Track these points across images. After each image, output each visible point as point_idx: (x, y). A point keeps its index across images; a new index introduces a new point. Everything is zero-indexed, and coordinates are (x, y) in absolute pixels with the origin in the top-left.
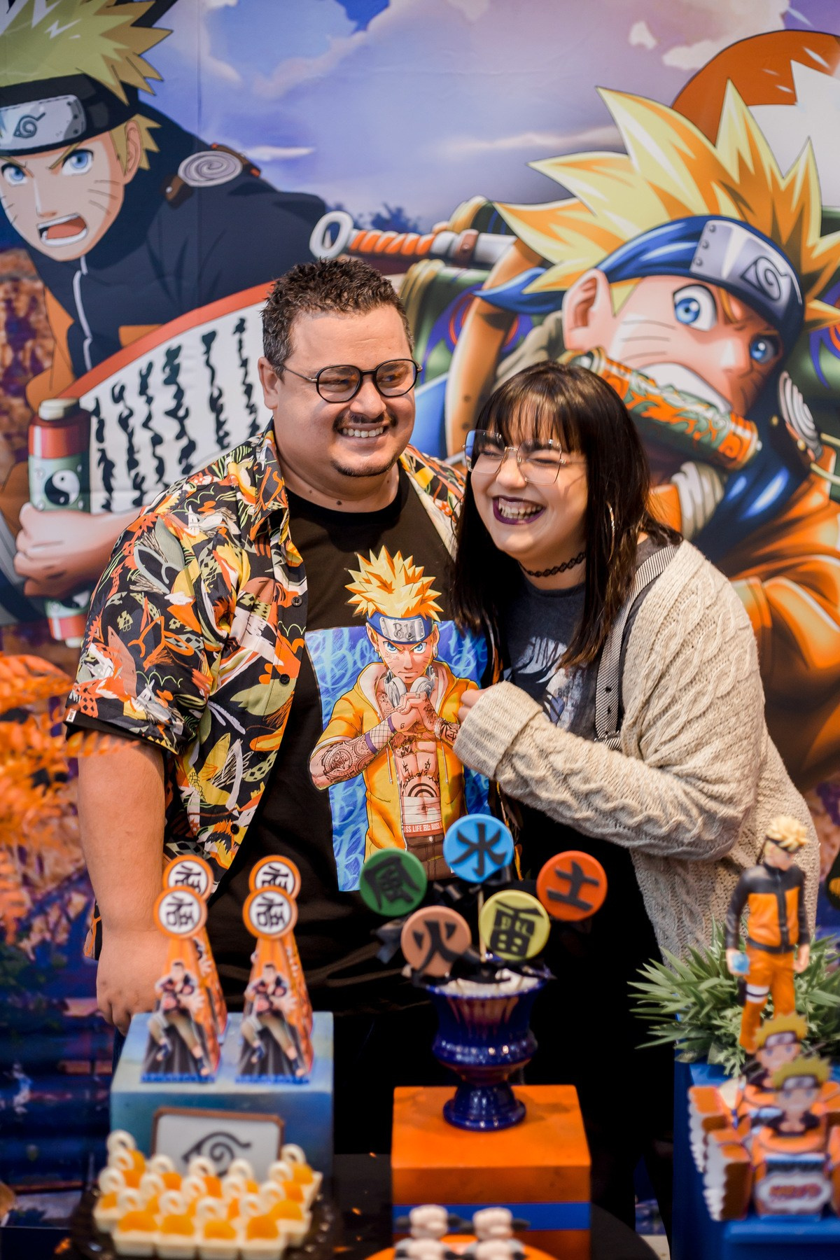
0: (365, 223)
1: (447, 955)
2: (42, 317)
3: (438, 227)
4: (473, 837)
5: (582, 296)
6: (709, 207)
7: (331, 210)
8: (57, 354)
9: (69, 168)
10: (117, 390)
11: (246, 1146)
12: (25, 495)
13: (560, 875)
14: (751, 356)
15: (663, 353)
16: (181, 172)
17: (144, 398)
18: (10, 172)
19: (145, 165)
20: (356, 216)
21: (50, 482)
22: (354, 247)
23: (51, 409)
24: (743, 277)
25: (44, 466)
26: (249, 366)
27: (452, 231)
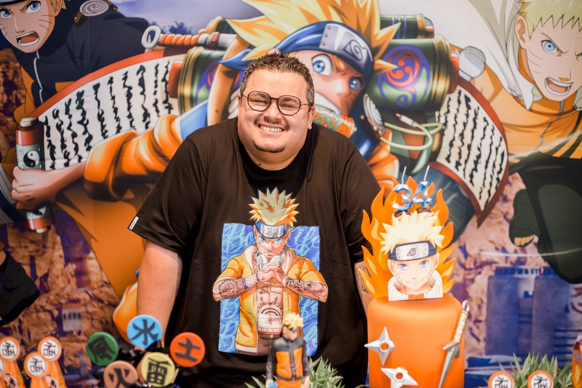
0: (166, 31)
1: (126, 385)
2: (20, 80)
3: (200, 31)
4: (141, 326)
6: (327, 18)
7: (150, 25)
8: (27, 96)
9: (29, 10)
10: (55, 112)
12: (15, 162)
13: (181, 344)
14: (350, 87)
16: (81, 10)
17: (68, 116)
18: (3, 12)
19: (64, 7)
20: (162, 28)
21: (26, 156)
22: (162, 42)
23: (25, 122)
24: (344, 50)
25: (23, 149)
26: (116, 100)
27: (207, 33)
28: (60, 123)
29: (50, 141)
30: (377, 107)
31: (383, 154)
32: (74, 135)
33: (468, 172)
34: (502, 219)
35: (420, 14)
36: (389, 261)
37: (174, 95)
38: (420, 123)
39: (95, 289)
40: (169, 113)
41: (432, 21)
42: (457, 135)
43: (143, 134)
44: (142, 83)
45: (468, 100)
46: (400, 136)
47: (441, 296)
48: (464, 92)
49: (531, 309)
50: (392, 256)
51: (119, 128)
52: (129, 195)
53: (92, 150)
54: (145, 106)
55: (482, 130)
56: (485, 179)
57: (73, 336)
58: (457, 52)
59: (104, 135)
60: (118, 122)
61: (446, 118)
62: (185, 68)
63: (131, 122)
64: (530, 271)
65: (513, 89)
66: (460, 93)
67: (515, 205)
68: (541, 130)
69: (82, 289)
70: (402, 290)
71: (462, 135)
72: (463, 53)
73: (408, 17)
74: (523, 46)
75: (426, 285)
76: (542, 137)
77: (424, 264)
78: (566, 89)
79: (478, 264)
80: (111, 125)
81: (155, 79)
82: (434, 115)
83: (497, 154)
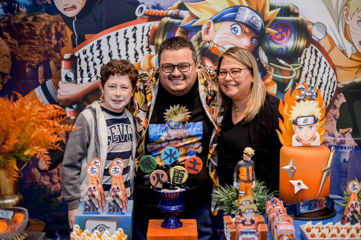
0: (150, 7)
1: (161, 182)
2: (64, 32)
3: (169, 8)
4: (169, 153)
5: (207, 27)
6: (240, 4)
7: (141, 4)
8: (69, 41)
10: (84, 51)
11: (108, 228)
12: (60, 79)
13: (190, 162)
14: (251, 42)
15: (228, 42)
17: (91, 53)
20: (147, 6)
21: (66, 75)
22: (147, 14)
23: (67, 56)
24: (249, 22)
25: (65, 71)
26: (120, 45)
27: (173, 9)
28: (87, 57)
29: (80, 67)
30: (266, 54)
31: (269, 80)
32: (95, 64)
34: (333, 118)
35: (291, 3)
36: (293, 125)
37: (153, 44)
38: (289, 64)
40: (150, 53)
41: (298, 7)
42: (310, 71)
44: (134, 36)
45: (316, 52)
46: (278, 70)
47: (319, 145)
48: (314, 47)
49: (347, 169)
50: (295, 122)
54: (136, 49)
55: (324, 69)
56: (324, 96)
58: (311, 25)
60: (120, 58)
61: (304, 61)
62: (159, 29)
63: (128, 57)
64: (347, 148)
65: (341, 47)
66: (312, 48)
67: (340, 111)
68: (356, 70)
70: (300, 141)
71: (312, 71)
72: (314, 26)
73: (285, 5)
74: (347, 23)
75: (311, 138)
76: (356, 73)
77: (311, 128)
81: (142, 34)
82: (298, 60)
83: (331, 82)
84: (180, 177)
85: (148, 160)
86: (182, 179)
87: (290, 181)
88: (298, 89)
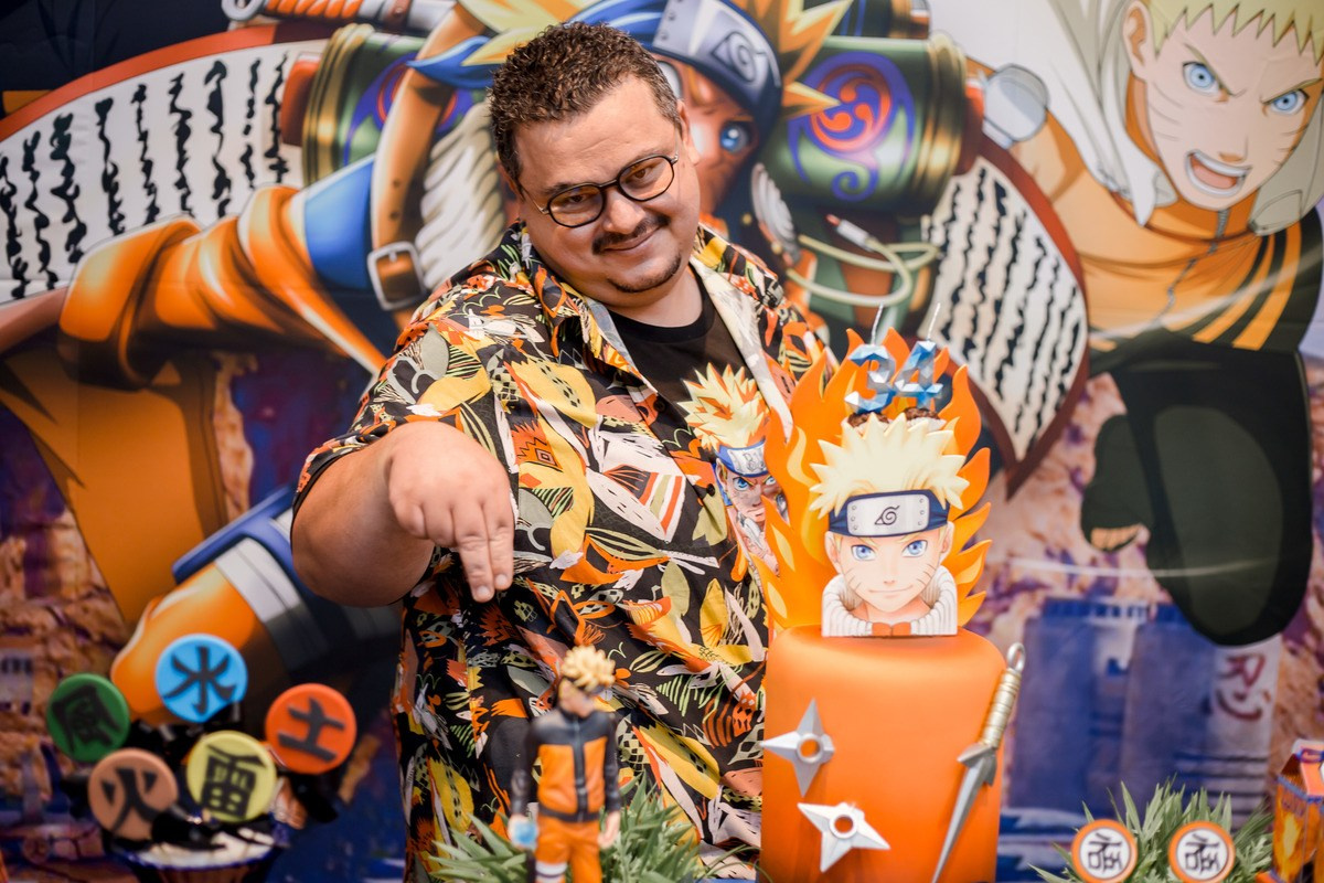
1: (146, 812)
4: (193, 663)
13: (295, 715)
14: (722, 146)
17: (28, 174)
22: (271, 7)
24: (713, 54)
26: (151, 141)
28: (8, 189)
30: (784, 198)
32: (42, 222)
33: (992, 364)
34: (1065, 482)
36: (829, 535)
37: (294, 139)
38: (884, 240)
39: (69, 602)
40: (279, 180)
42: (971, 276)
43: (213, 228)
44: (216, 104)
45: (1000, 192)
46: (835, 270)
47: (953, 631)
48: (994, 174)
49: (1122, 702)
50: (837, 523)
51: (153, 211)
52: (169, 376)
53: (83, 261)
54: (222, 160)
55: (1032, 268)
56: (1030, 384)
57: (11, 716)
58: (982, 76)
59: (116, 225)
60: (152, 197)
61: (947, 232)
62: (324, 74)
63: (184, 199)
64: (1124, 611)
65: (1109, 173)
66: (983, 174)
67: (1100, 451)
68: (1170, 276)
69: (38, 602)
70: (859, 611)
71: (982, 277)
72: (996, 80)
74: (1139, 72)
75: (916, 599)
76: (1171, 291)
77: (915, 548)
78: (1235, 180)
79: (1003, 589)
80: (133, 202)
81: (248, 95)
82: (918, 226)
83: (1062, 325)
84: (236, 789)
85: (86, 699)
86: (246, 796)
87: (804, 808)
88: (855, 361)
